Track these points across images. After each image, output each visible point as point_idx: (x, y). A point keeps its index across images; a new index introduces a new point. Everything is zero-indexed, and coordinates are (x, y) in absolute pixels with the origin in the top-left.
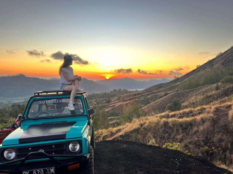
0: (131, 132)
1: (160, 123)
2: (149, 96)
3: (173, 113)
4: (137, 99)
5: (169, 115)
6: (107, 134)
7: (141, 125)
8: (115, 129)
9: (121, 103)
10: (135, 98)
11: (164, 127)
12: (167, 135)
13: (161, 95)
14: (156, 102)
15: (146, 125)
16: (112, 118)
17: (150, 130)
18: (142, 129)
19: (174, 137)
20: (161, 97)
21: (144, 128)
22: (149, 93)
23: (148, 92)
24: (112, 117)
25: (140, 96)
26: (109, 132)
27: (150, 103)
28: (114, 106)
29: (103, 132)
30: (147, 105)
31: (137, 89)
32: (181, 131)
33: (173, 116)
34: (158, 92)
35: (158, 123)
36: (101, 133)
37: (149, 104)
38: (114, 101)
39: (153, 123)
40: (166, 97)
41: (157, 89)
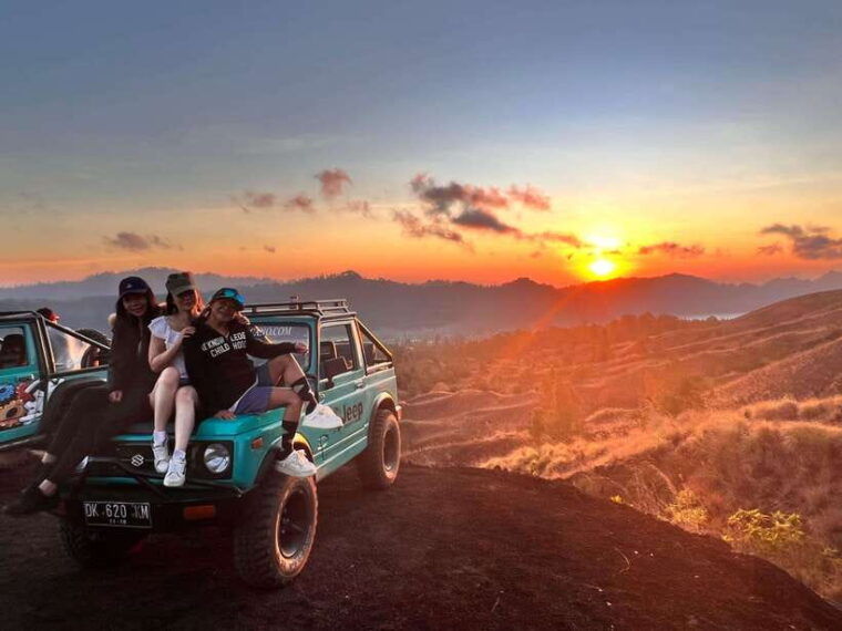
0: (637, 459)
1: (745, 437)
2: (762, 340)
3: (813, 403)
4: (709, 352)
5: (795, 409)
6: (564, 460)
7: (676, 439)
8: (594, 447)
9: (648, 361)
10: (704, 348)
11: (759, 451)
12: (767, 480)
13: (815, 338)
14: (788, 365)
15: (690, 439)
16: (612, 414)
17: (704, 458)
18: (675, 452)
19: (791, 492)
20: (811, 345)
21: (684, 450)
22: (763, 329)
23: (758, 326)
24: (610, 410)
25: (725, 341)
26: (575, 452)
27: (763, 365)
28: (624, 370)
29: (555, 453)
30: (750, 375)
31: (715, 316)
32: (826, 473)
33: (810, 415)
34: (800, 326)
35: (736, 438)
36: (547, 454)
37: (755, 372)
38: (624, 355)
39: (716, 433)
40: (832, 343)
41: (800, 316)
